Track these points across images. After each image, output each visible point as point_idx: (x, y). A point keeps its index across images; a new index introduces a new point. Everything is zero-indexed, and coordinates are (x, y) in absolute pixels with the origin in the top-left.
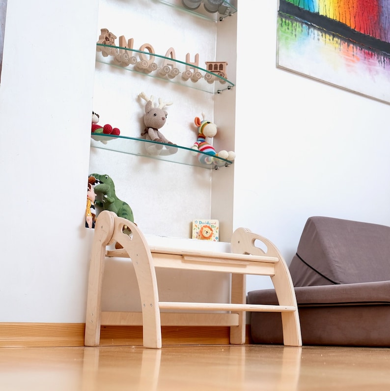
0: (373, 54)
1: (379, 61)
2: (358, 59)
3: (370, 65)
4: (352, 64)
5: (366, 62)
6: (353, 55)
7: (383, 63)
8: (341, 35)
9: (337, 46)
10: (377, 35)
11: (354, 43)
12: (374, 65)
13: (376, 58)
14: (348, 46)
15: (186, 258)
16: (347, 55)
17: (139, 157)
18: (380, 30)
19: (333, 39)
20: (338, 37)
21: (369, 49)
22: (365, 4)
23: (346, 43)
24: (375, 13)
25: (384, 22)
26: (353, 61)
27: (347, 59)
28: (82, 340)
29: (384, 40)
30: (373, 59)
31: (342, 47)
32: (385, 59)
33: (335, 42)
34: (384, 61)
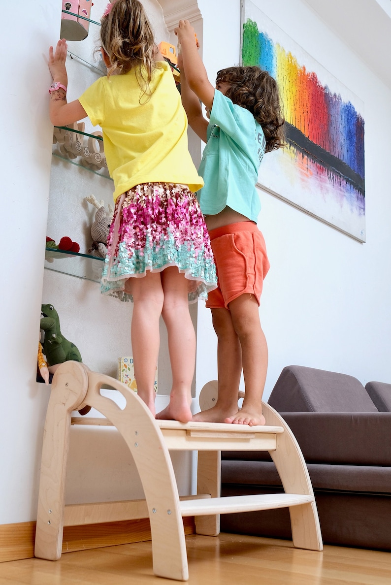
0: (324, 169)
1: (329, 178)
2: (311, 174)
3: (321, 181)
4: (306, 178)
5: (318, 177)
6: (307, 168)
7: (332, 180)
8: (298, 144)
9: (293, 155)
10: (327, 147)
11: (308, 155)
12: (325, 181)
13: (326, 173)
14: (303, 157)
15: (193, 435)
16: (301, 168)
17: (83, 280)
18: (330, 141)
19: (290, 148)
20: (295, 146)
21: (321, 162)
22: (317, 109)
23: (301, 154)
24: (325, 122)
25: (333, 133)
26: (307, 176)
27: (302, 173)
28: (31, 547)
29: (333, 154)
30: (324, 175)
31: (297, 158)
32: (334, 176)
33: (292, 151)
34: (333, 178)
